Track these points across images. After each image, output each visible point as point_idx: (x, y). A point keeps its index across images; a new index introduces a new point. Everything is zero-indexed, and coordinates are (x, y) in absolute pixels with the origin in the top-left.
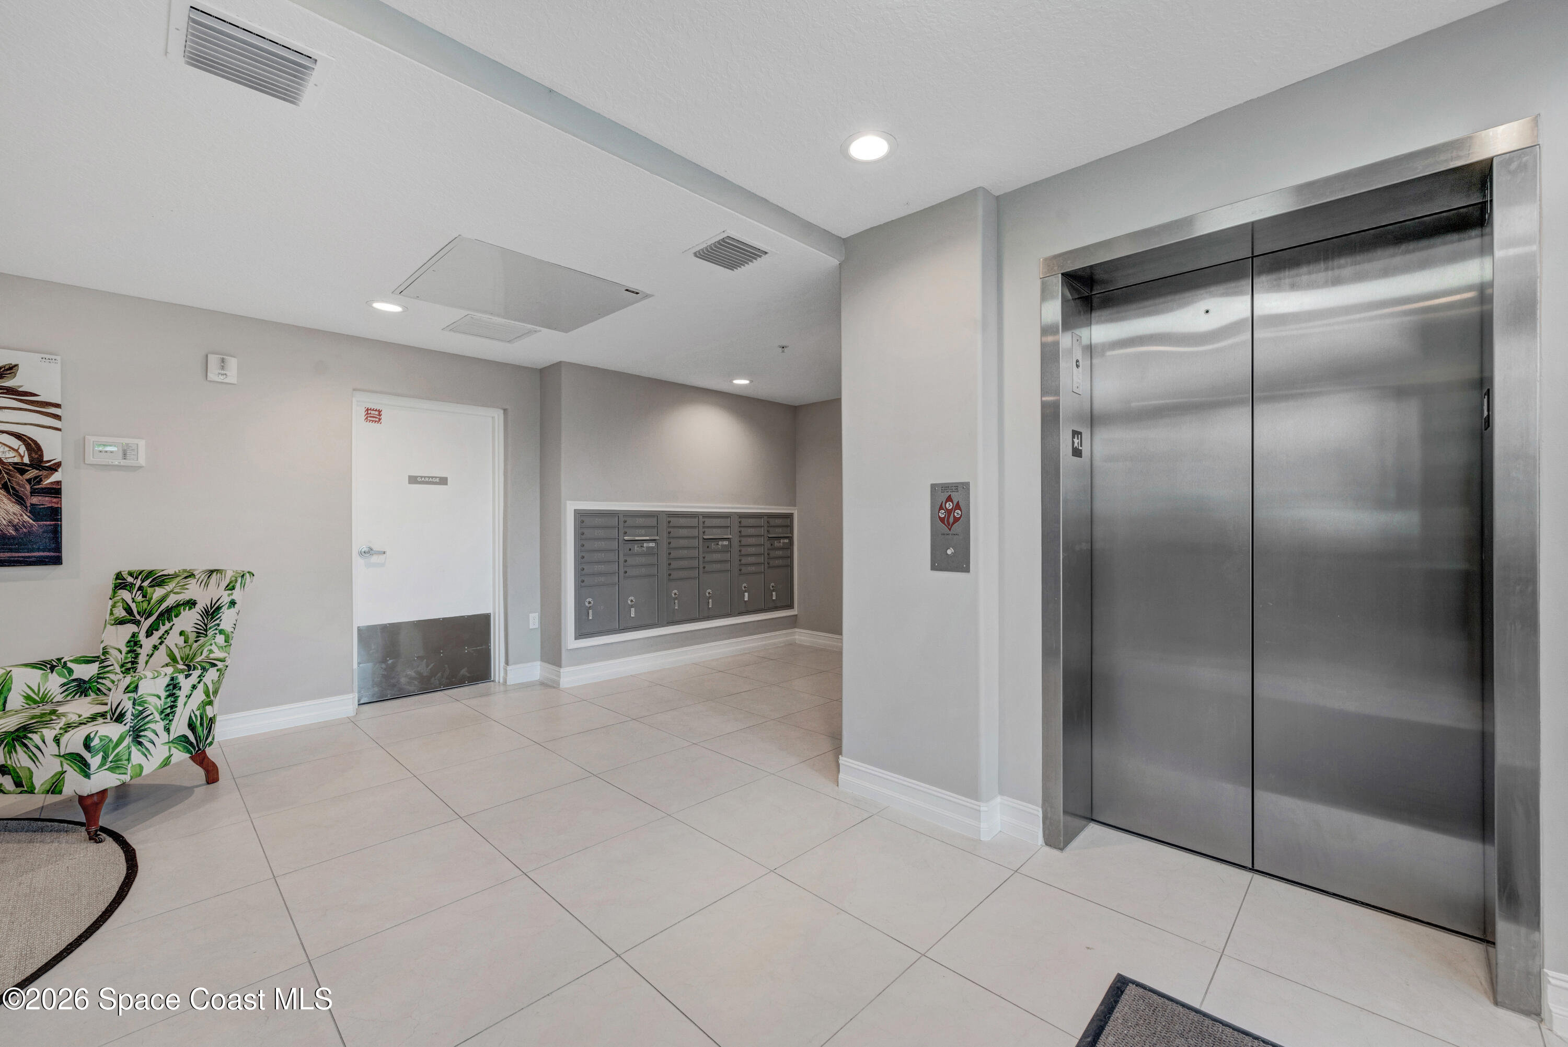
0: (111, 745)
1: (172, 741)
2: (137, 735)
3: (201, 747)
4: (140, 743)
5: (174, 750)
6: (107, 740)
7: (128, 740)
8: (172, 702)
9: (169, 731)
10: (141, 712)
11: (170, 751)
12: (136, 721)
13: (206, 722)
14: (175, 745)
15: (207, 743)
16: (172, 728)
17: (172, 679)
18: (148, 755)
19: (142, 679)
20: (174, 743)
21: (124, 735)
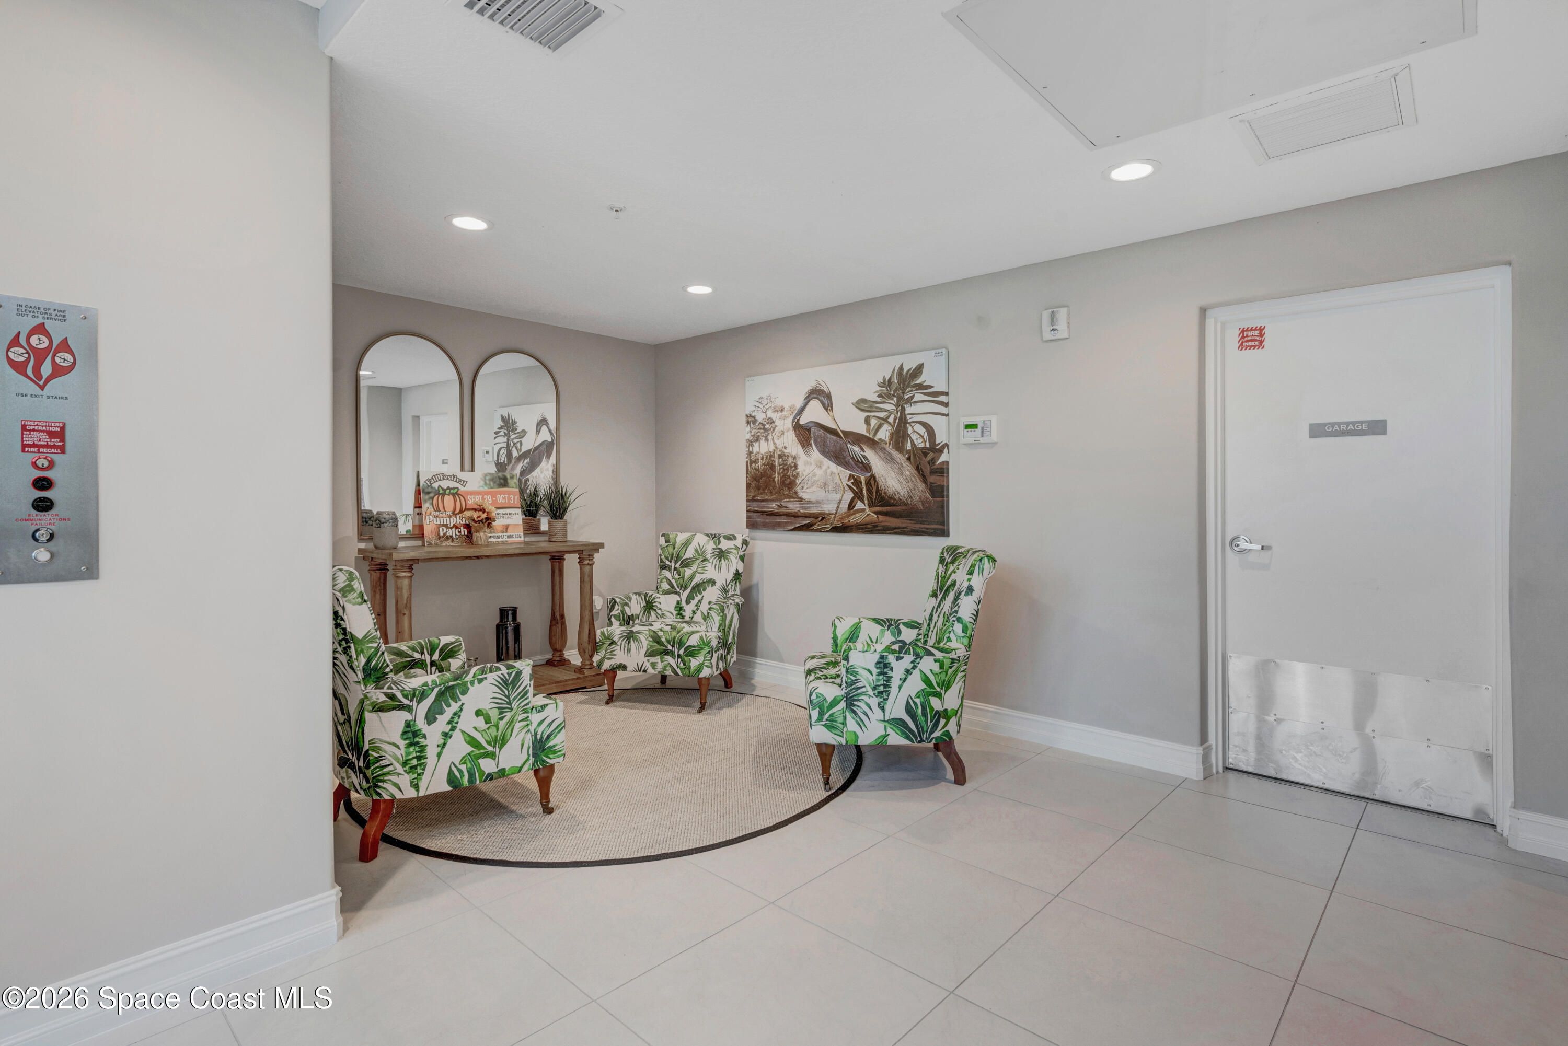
0: (826, 705)
1: (887, 721)
2: (851, 701)
3: (924, 739)
4: (854, 712)
5: (889, 731)
6: (822, 698)
7: (842, 705)
8: (885, 681)
9: (884, 709)
10: (854, 682)
11: (886, 732)
12: (849, 689)
13: (931, 715)
14: (892, 726)
15: (933, 736)
16: (888, 707)
17: (882, 657)
18: (863, 727)
19: (851, 650)
20: (890, 724)
21: (839, 699)
